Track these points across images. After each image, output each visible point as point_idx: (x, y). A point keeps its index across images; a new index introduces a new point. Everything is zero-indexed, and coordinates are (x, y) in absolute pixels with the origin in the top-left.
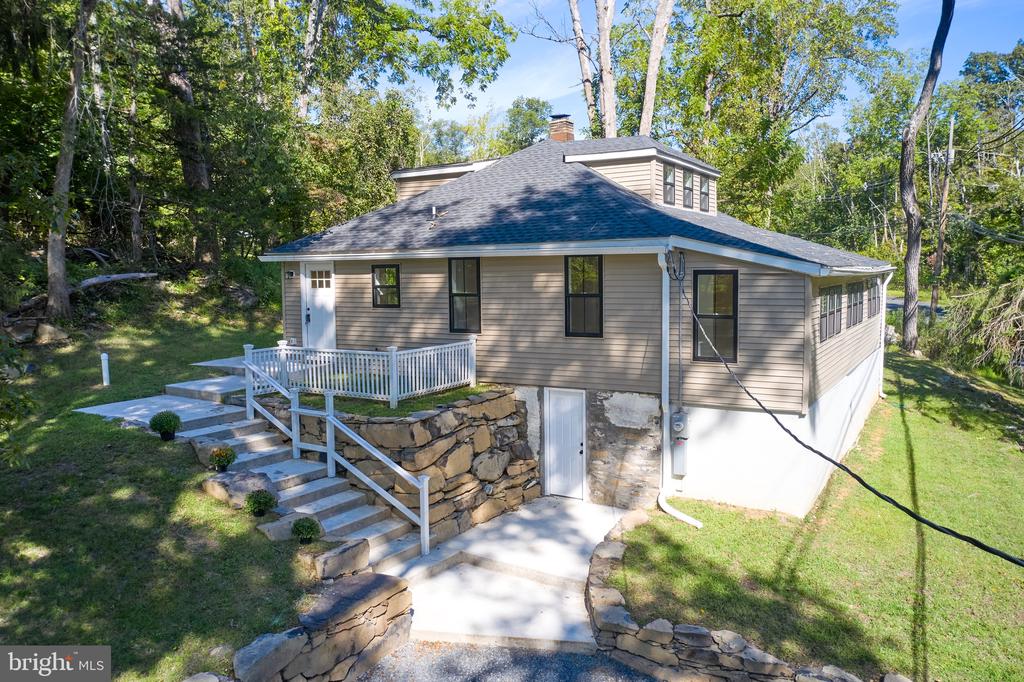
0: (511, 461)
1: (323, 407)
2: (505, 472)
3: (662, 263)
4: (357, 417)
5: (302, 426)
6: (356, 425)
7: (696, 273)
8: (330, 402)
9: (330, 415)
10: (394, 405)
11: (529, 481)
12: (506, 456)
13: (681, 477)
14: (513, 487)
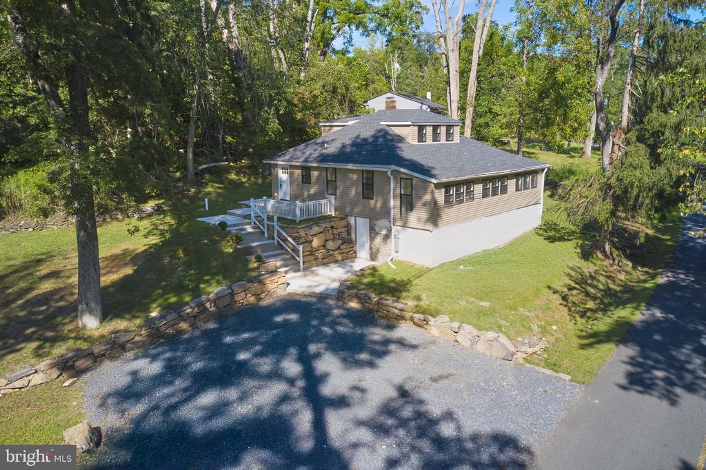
0: (342, 244)
1: (273, 222)
2: (339, 247)
3: (389, 174)
4: (284, 225)
5: (268, 228)
6: (283, 228)
7: (401, 179)
8: (275, 218)
9: (275, 224)
10: (298, 221)
11: (349, 251)
12: (340, 242)
13: (397, 252)
14: (342, 253)
